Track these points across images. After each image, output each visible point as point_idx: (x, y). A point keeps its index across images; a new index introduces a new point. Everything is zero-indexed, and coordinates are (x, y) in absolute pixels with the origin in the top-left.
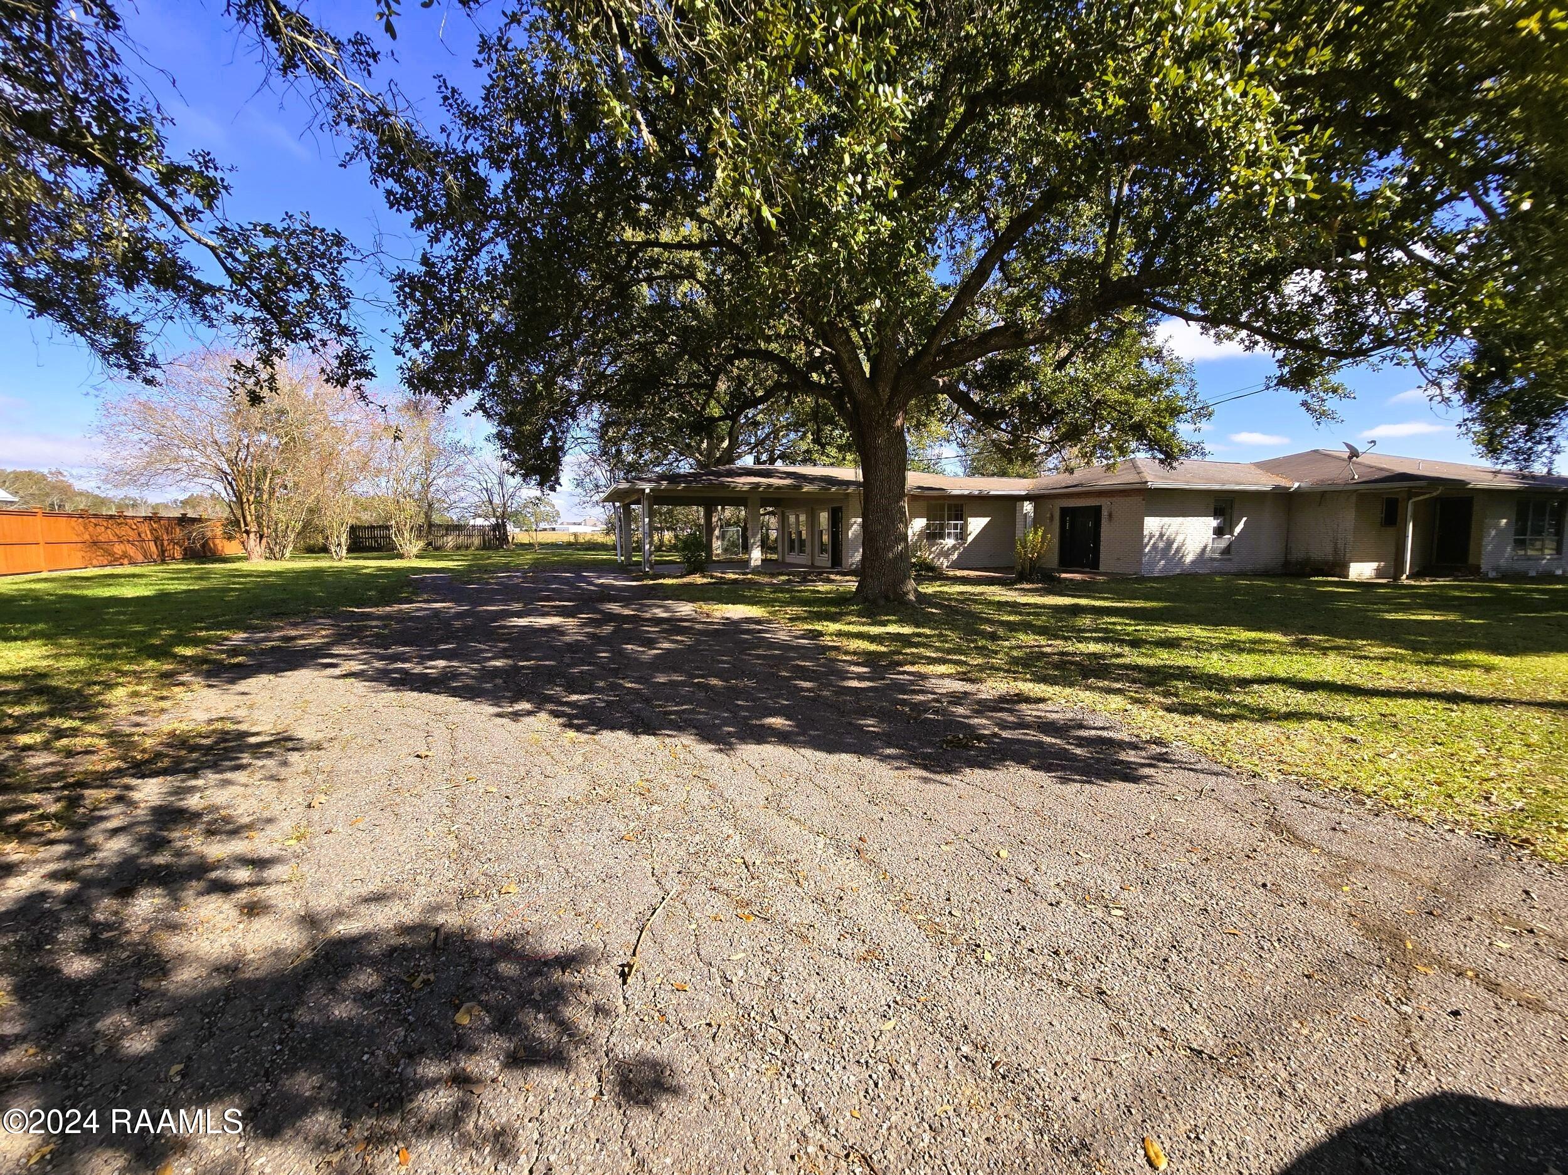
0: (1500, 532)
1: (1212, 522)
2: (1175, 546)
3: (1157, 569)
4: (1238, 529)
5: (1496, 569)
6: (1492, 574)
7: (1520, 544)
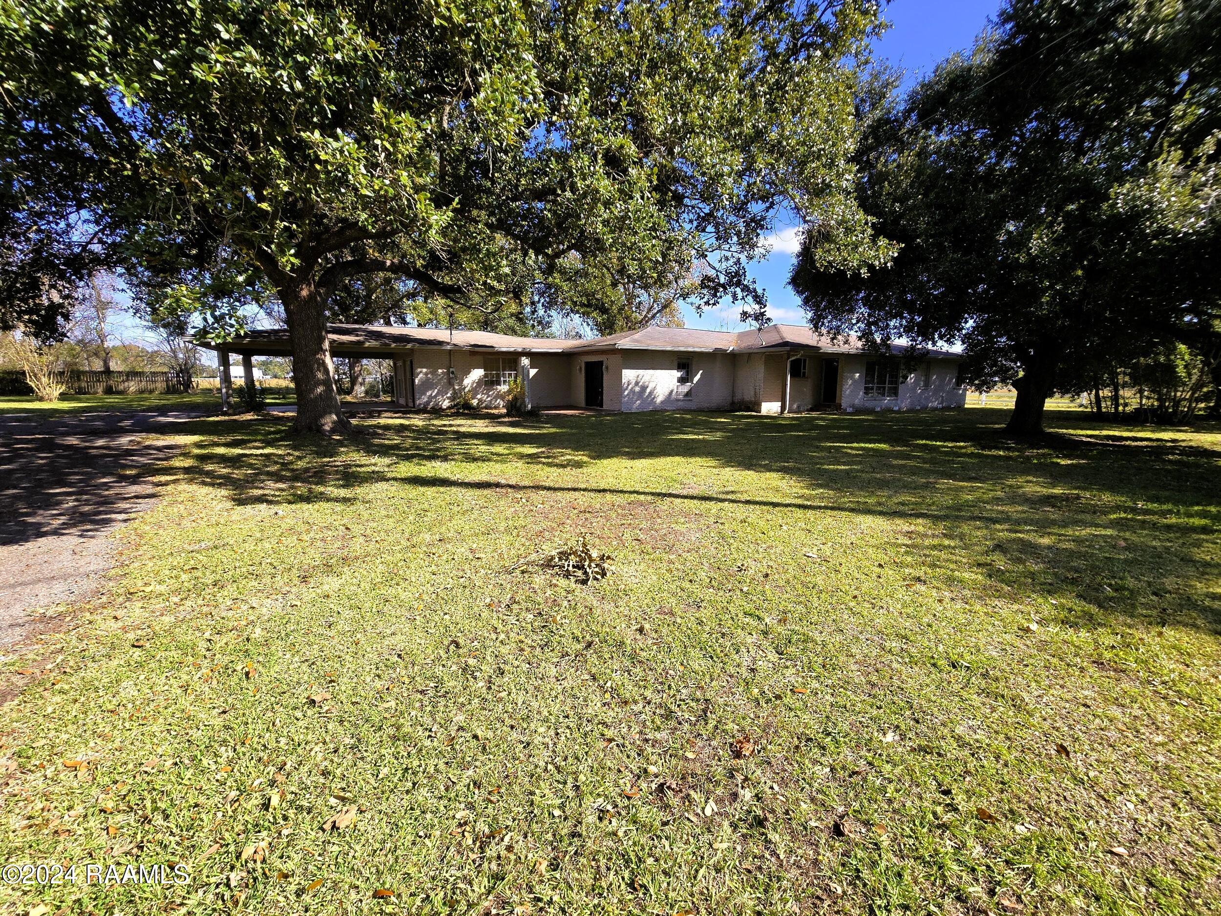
0: (855, 381)
1: (677, 374)
2: (648, 391)
3: (635, 406)
4: (696, 379)
5: (853, 406)
6: (849, 410)
7: (867, 390)
